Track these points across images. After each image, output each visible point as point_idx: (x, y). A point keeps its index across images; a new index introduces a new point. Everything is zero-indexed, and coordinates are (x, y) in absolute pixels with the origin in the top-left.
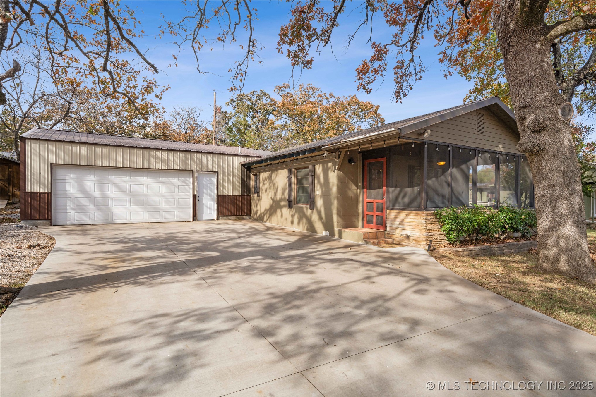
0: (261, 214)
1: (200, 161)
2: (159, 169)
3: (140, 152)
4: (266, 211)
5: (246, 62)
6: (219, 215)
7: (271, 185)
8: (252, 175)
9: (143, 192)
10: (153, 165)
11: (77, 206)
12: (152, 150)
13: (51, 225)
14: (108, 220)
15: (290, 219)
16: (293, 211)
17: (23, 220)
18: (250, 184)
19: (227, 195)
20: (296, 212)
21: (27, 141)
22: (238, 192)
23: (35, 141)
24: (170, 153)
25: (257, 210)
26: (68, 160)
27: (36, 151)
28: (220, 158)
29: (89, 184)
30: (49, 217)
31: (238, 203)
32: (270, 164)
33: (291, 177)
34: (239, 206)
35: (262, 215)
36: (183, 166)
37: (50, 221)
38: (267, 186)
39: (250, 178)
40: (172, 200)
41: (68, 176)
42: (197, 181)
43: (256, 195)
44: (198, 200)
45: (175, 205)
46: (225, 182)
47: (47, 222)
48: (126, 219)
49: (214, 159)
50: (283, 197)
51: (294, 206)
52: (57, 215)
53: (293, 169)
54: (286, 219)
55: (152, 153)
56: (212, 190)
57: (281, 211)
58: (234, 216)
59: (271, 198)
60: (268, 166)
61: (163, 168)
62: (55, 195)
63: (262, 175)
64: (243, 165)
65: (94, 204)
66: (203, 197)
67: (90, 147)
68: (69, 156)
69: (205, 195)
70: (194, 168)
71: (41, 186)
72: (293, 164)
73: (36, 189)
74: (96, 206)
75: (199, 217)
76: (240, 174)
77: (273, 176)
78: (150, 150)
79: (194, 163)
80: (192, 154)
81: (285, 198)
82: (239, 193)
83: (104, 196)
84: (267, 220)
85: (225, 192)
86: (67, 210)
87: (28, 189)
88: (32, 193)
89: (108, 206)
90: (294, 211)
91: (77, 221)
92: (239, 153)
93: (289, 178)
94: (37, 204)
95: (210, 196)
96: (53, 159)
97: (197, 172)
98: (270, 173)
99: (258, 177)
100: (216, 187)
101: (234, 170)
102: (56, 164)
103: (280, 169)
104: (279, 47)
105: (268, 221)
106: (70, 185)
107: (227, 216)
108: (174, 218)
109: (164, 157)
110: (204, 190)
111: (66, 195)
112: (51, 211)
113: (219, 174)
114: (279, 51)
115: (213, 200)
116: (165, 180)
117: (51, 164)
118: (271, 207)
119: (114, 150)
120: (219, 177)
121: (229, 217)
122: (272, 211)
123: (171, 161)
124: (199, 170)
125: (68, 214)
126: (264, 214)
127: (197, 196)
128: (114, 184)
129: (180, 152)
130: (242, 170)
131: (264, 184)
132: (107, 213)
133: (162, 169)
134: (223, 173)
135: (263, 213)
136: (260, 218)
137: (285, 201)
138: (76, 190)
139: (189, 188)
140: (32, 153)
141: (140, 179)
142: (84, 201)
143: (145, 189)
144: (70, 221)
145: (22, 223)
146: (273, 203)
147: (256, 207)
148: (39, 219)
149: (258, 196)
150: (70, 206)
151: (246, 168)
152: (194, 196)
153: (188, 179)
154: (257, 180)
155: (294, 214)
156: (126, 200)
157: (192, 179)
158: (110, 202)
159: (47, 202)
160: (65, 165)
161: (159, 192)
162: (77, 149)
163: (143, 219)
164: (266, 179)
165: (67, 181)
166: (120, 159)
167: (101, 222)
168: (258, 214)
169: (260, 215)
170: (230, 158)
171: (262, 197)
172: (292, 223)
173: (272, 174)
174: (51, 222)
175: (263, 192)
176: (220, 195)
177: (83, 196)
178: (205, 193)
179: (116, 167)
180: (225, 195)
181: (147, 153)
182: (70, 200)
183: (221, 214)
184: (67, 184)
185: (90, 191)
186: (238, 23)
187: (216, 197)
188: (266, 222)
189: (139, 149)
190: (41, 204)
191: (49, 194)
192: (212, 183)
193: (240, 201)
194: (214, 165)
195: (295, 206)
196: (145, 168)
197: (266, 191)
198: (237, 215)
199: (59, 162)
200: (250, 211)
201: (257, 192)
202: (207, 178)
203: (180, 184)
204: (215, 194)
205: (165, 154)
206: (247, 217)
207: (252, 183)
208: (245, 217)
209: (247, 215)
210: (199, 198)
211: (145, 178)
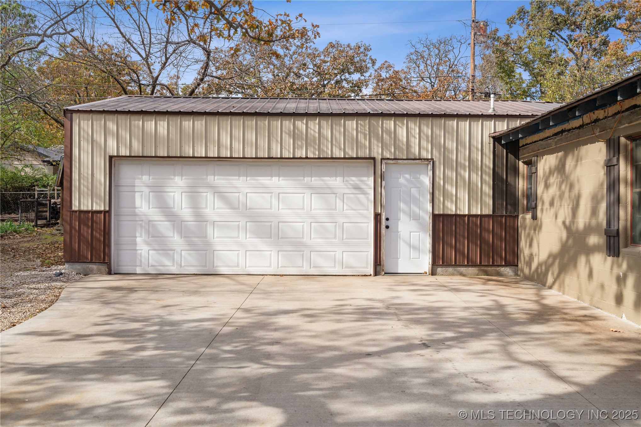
0: (540, 265)
1: (390, 137)
2: (301, 158)
3: (264, 122)
4: (553, 257)
6: (435, 263)
7: (563, 187)
8: (521, 164)
9: (271, 208)
10: (289, 152)
11: (152, 237)
12: (288, 118)
13: (110, 273)
14: (205, 266)
15: (612, 288)
16: (620, 266)
17: (67, 262)
18: (515, 188)
19: (456, 215)
20: (629, 267)
21: (74, 115)
22: (482, 207)
23: (86, 116)
24: (324, 123)
25: (531, 255)
26: (137, 149)
27: (88, 134)
28: (439, 126)
29: (172, 194)
30: (106, 258)
31: (485, 235)
32: (562, 132)
33: (615, 162)
34: (488, 242)
35: (543, 268)
36: (353, 149)
37: (109, 265)
38: (553, 190)
39: (516, 171)
40: (330, 226)
41: (139, 178)
42: (383, 183)
43: (529, 216)
44: (387, 227)
45: (335, 238)
46: (452, 185)
47: (104, 268)
48: (238, 266)
49: (424, 128)
50: (594, 222)
51: (623, 250)
53: (623, 140)
54: (602, 287)
55: (288, 124)
56: (418, 203)
57: (588, 261)
58: (474, 265)
59: (564, 223)
60: (558, 138)
61: (310, 155)
62: (117, 215)
63: (543, 161)
64: (497, 139)
65: (180, 233)
66: (398, 219)
67: (173, 119)
68: (138, 141)
69: (402, 216)
70: (377, 152)
71: (95, 199)
72: (620, 123)
73: (87, 206)
74: (185, 237)
75: (388, 265)
76: (489, 162)
77: (570, 162)
78: (284, 118)
79: (378, 141)
80: (374, 121)
81: (599, 225)
82: (488, 210)
83: (200, 218)
84: (554, 283)
85: (451, 209)
86: (135, 244)
87: (75, 207)
88: (81, 212)
89: (206, 237)
90: (625, 266)
91: (152, 266)
92: (490, 112)
93: (610, 166)
94: (87, 232)
95: (416, 218)
96: (112, 148)
97: (384, 162)
98: (560, 154)
99: (533, 170)
100: (429, 197)
101: (474, 156)
102: (118, 156)
103: (585, 143)
105: (556, 286)
106: (141, 195)
107: (456, 265)
108: (335, 267)
109: (312, 132)
110: (402, 205)
111: (135, 215)
112: (109, 246)
113: (437, 164)
115: (422, 228)
116: (315, 181)
117: (111, 157)
118: (564, 248)
119: (214, 122)
120: (437, 172)
121: (463, 269)
122: (566, 260)
123: (327, 140)
124: (388, 156)
125: (139, 252)
126: (547, 265)
127: (383, 218)
128: (218, 192)
129: (347, 118)
130: (494, 151)
131: (547, 186)
132: (205, 252)
133: (307, 158)
134: (446, 162)
135: (546, 262)
136: (538, 275)
137: (599, 235)
138: (151, 207)
139: (368, 199)
140: (82, 139)
141: (265, 180)
142: (165, 227)
143: (275, 202)
144: (140, 266)
145: (64, 268)
146: (568, 238)
147: (531, 245)
148: (91, 262)
149: (534, 217)
150: (141, 236)
151: (505, 146)
152: (377, 217)
153: (365, 179)
154: (531, 177)
155: (625, 276)
156: (238, 225)
157: (372, 179)
158: (210, 230)
159: (102, 229)
160: (131, 158)
161: (303, 209)
162: (150, 124)
163: (270, 266)
164: (551, 172)
165: (137, 189)
166: (225, 139)
167: (192, 270)
168: (534, 266)
169: (537, 268)
170: (465, 125)
171: (543, 220)
172: (619, 299)
173: (565, 156)
174: (109, 268)
175: (545, 208)
176: (439, 215)
177: (162, 218)
178: (404, 212)
179: (219, 158)
180: (453, 215)
181: (277, 123)
182: (141, 225)
183: (440, 260)
184: (137, 194)
185: (174, 207)
187: (428, 220)
188: (550, 288)
190: (94, 233)
191: (107, 213)
192: (419, 186)
193: (488, 231)
194: (424, 143)
195: (630, 249)
196: (272, 158)
197: (552, 204)
198: (481, 265)
199: (124, 152)
200: (516, 255)
201: (532, 208)
202: (407, 176)
203: (348, 191)
204: (426, 212)
205: (314, 125)
206: (507, 271)
207: (522, 185)
208: (502, 269)
209: (507, 264)
210: (389, 223)
211: (275, 179)
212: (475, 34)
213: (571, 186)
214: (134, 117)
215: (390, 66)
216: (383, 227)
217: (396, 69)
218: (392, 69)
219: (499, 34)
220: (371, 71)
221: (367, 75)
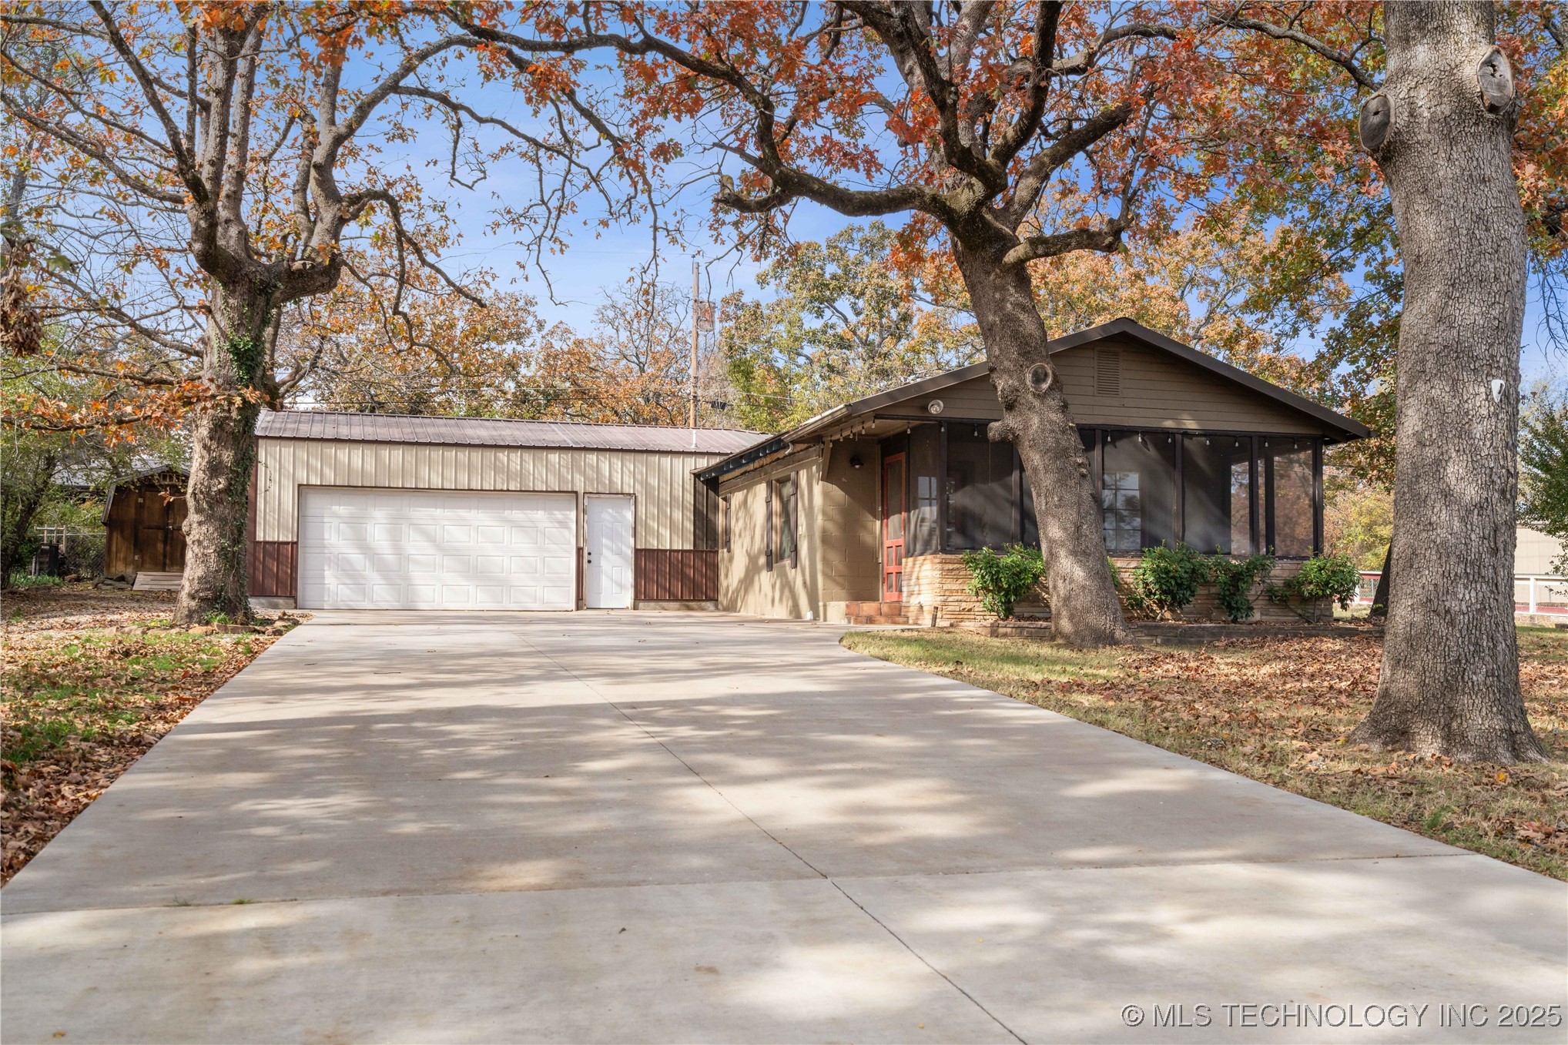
0: (732, 593)
1: (593, 471)
2: (502, 490)
3: (465, 455)
4: (740, 583)
5: (653, 266)
6: (637, 598)
7: (747, 520)
8: (719, 500)
9: (469, 541)
10: (490, 483)
11: (343, 569)
13: (295, 608)
15: (770, 594)
16: (773, 578)
18: (715, 523)
19: (658, 550)
20: (778, 576)
21: (260, 441)
22: (683, 542)
23: (273, 442)
24: (526, 456)
25: (727, 586)
26: (330, 478)
27: (275, 460)
28: (641, 461)
29: (364, 525)
30: (293, 591)
31: (687, 570)
32: (745, 472)
33: (771, 499)
34: (689, 576)
35: (735, 594)
36: (555, 482)
37: (295, 598)
38: (740, 523)
39: (716, 507)
40: (532, 561)
42: (586, 517)
43: (726, 550)
44: (589, 562)
45: (537, 572)
46: (654, 520)
47: (289, 602)
49: (627, 464)
50: (761, 546)
51: (774, 565)
52: (306, 588)
53: (774, 481)
54: (765, 595)
55: (489, 455)
56: (620, 538)
57: (759, 578)
58: (676, 600)
59: (747, 550)
60: (743, 477)
61: (512, 488)
62: (305, 546)
63: (735, 497)
64: (697, 476)
65: (373, 566)
66: (601, 554)
68: (330, 469)
69: (605, 551)
70: (580, 487)
71: (281, 531)
72: (773, 470)
73: (273, 536)
75: (589, 598)
76: (690, 498)
77: (750, 499)
79: (580, 474)
80: (576, 454)
81: (763, 549)
82: (689, 546)
84: (742, 603)
85: (654, 544)
86: (323, 578)
87: (260, 536)
88: (266, 543)
89: (402, 571)
90: (775, 577)
91: (341, 600)
92: (693, 447)
93: (768, 502)
94: (273, 564)
95: (620, 553)
96: (302, 477)
97: (586, 496)
99: (729, 505)
100: (631, 532)
101: (675, 492)
102: (308, 485)
103: (757, 483)
104: (715, 233)
106: (331, 527)
107: (658, 600)
108: (536, 602)
109: (514, 465)
110: (604, 541)
111: (324, 547)
112: (296, 580)
113: (639, 498)
114: (716, 240)
115: (625, 562)
116: (517, 515)
117: (299, 485)
118: (747, 573)
119: (413, 453)
120: (639, 507)
121: (664, 604)
122: (748, 581)
123: (529, 472)
124: (591, 490)
125: (327, 586)
126: (737, 591)
127: (586, 552)
130: (695, 488)
131: (737, 519)
132: (398, 587)
133: (508, 490)
134: (648, 497)
135: (736, 588)
136: (732, 603)
137: (764, 556)
138: (341, 538)
139: (570, 532)
141: (463, 513)
142: (357, 560)
143: (473, 535)
144: (329, 599)
146: (749, 563)
147: (727, 577)
148: (277, 595)
149: (729, 551)
150: (330, 570)
151: (706, 482)
152: (579, 550)
153: (567, 512)
154: (727, 513)
155: (776, 584)
157: (574, 513)
158: (404, 564)
159: (290, 561)
160: (323, 487)
161: (503, 542)
162: (343, 453)
164: (739, 508)
165: (326, 520)
167: (385, 606)
168: (729, 594)
169: (731, 597)
170: (666, 461)
171: (734, 552)
172: (773, 602)
173: (747, 493)
174: (296, 602)
175: (736, 540)
176: (641, 550)
177: (355, 551)
178: (607, 547)
180: (654, 550)
181: (478, 455)
182: (330, 558)
183: (642, 595)
184: (326, 525)
185: (366, 540)
186: (633, 194)
187: (631, 554)
189: (462, 449)
190: (281, 565)
191: (294, 544)
192: (622, 520)
193: (689, 564)
194: (626, 479)
195: (778, 564)
196: (472, 490)
197: (740, 536)
198: (682, 600)
199: (315, 480)
200: (716, 589)
201: (727, 544)
202: (610, 511)
203: (551, 525)
204: (628, 546)
205: (516, 457)
206: (710, 605)
207: (721, 521)
208: (703, 604)
209: (708, 599)
210: (591, 558)
211: (474, 512)
212: (698, 318)
213: (751, 518)
214: (326, 445)
215: (567, 331)
216: (585, 561)
217: (580, 337)
218: (573, 338)
219: (744, 299)
220: (536, 336)
221: (528, 342)
